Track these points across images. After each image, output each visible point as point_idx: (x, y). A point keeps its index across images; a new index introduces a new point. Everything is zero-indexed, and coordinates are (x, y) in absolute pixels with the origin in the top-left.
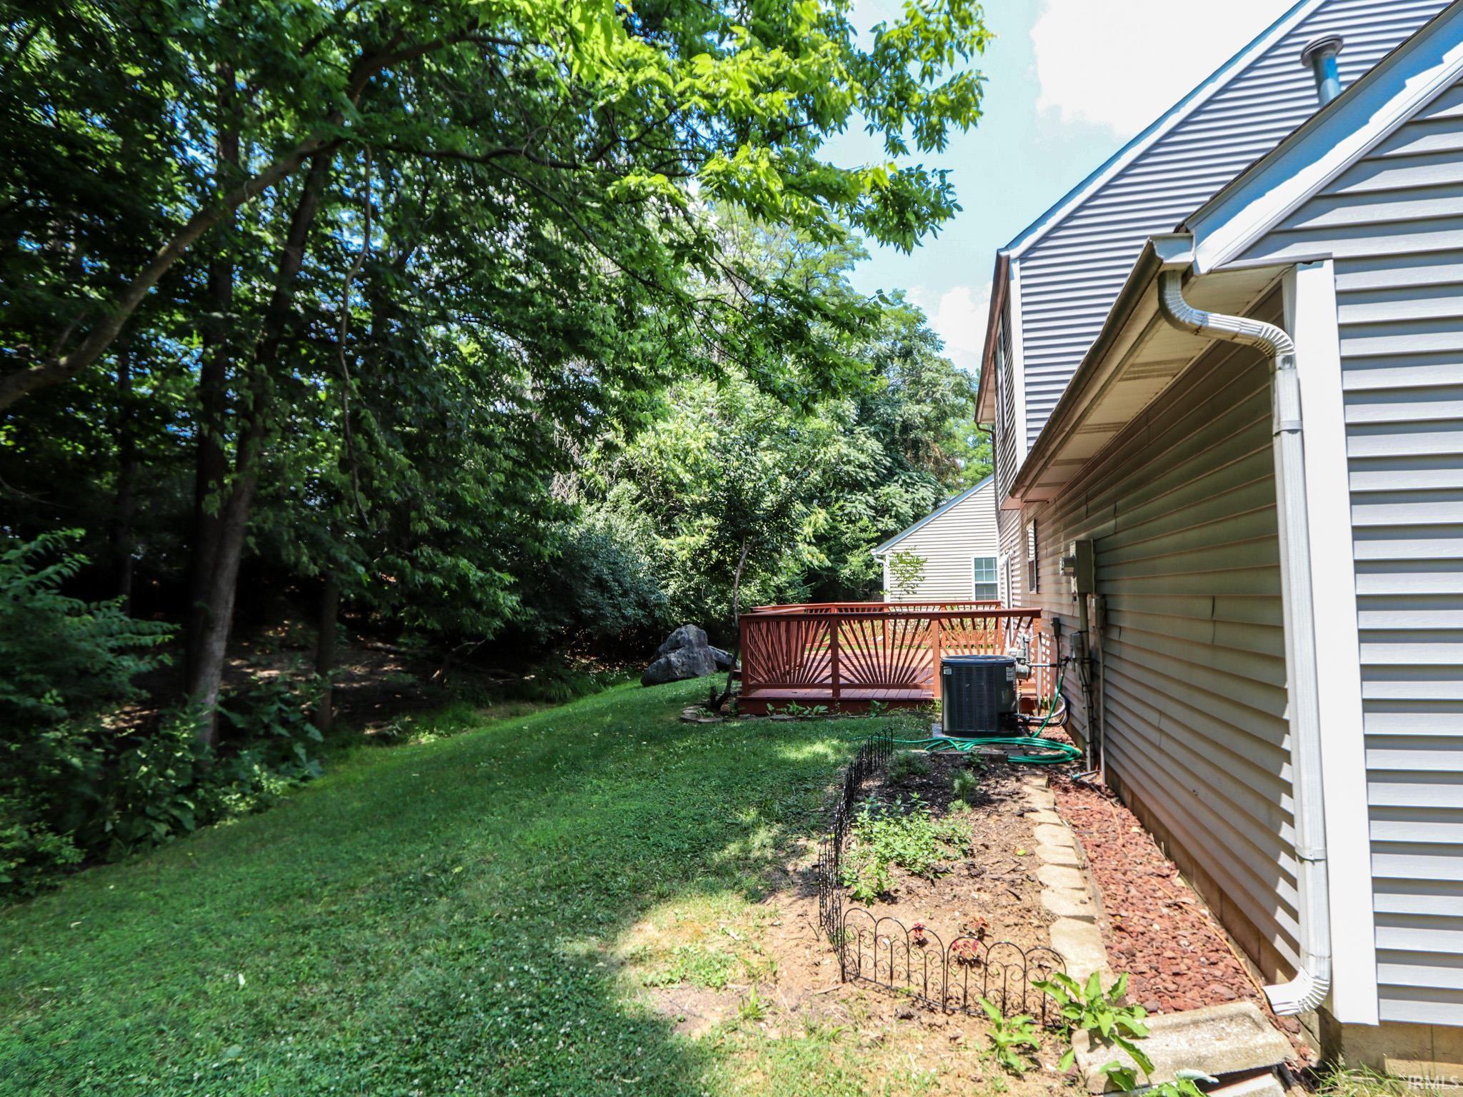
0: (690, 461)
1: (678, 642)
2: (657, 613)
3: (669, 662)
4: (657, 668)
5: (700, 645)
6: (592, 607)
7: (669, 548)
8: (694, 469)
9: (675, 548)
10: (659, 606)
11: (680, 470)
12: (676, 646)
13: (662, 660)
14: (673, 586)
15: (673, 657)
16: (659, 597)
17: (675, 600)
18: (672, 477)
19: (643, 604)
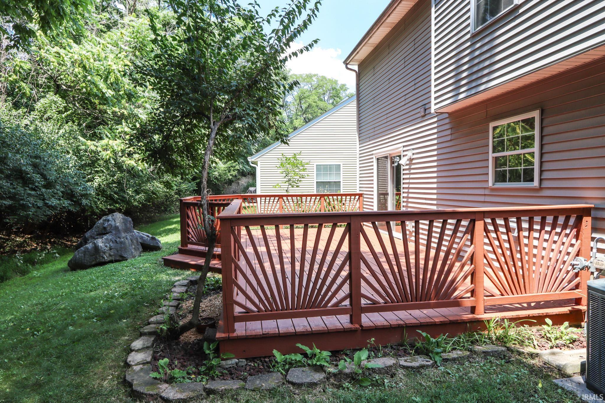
0: (112, 79)
1: (105, 228)
2: (84, 202)
3: (96, 248)
4: (85, 252)
5: (127, 230)
6: (10, 198)
7: (93, 148)
8: (115, 86)
9: (99, 149)
10: (86, 196)
11: (102, 85)
12: (103, 232)
13: (90, 246)
14: (98, 180)
15: (100, 243)
16: (85, 189)
17: (100, 191)
18: (95, 90)
19: (70, 195)
